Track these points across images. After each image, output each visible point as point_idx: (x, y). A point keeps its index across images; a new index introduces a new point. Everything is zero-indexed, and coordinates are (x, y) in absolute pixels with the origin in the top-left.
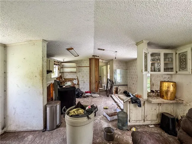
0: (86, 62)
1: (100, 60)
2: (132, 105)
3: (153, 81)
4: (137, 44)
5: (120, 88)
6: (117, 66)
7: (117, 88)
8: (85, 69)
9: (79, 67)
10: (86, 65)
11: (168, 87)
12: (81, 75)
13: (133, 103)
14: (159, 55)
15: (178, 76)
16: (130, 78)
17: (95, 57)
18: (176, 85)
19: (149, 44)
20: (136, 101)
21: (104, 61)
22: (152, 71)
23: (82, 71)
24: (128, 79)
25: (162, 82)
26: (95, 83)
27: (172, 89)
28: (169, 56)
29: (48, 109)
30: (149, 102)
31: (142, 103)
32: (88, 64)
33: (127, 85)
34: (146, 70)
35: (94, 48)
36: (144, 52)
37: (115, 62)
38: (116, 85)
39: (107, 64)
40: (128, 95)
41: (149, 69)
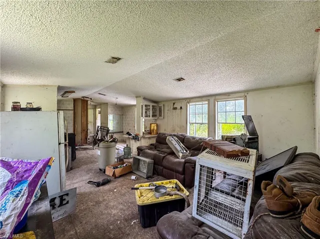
1: (89, 102)
2: (133, 141)
3: (146, 125)
4: (137, 97)
6: (112, 110)
8: (66, 114)
10: (67, 107)
11: (154, 127)
13: (134, 139)
14: (149, 106)
15: (159, 120)
16: (127, 124)
17: (85, 99)
18: (157, 126)
19: (144, 98)
20: (136, 138)
21: (92, 103)
24: (124, 125)
25: (151, 124)
26: (82, 133)
27: (155, 128)
28: (155, 107)
30: (143, 137)
31: (140, 138)
33: (123, 132)
34: (142, 116)
35: (95, 92)
36: (141, 104)
37: (111, 106)
38: (111, 133)
39: (95, 107)
40: (130, 135)
41: (144, 116)
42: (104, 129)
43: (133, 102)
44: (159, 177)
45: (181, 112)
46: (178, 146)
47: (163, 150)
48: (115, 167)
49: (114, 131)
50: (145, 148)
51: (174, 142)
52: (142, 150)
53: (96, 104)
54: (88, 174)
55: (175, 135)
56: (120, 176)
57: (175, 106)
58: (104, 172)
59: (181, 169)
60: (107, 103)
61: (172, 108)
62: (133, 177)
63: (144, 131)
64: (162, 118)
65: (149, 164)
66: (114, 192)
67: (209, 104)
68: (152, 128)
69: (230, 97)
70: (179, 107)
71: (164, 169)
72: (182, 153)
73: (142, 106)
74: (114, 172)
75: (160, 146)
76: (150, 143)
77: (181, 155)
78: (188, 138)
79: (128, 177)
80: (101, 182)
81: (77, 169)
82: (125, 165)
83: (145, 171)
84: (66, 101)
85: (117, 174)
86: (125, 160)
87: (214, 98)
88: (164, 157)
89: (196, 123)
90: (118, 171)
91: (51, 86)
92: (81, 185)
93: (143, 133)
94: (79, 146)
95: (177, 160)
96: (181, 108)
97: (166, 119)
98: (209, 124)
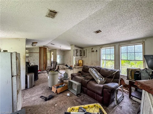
0: (37, 50)
1: (47, 49)
2: (69, 69)
3: (76, 61)
4: (71, 45)
5: (60, 66)
6: (59, 53)
7: (59, 66)
8: (36, 55)
9: (31, 53)
10: (36, 51)
12: (32, 59)
13: (70, 69)
14: (78, 50)
15: (83, 58)
16: (66, 60)
17: (45, 47)
18: (83, 61)
19: (75, 46)
20: (71, 68)
21: (49, 49)
22: (76, 56)
23: (34, 55)
24: (65, 60)
25: (79, 60)
26: (43, 64)
27: (81, 62)
28: (81, 51)
29: (28, 77)
30: (75, 68)
31: (73, 68)
32: (38, 51)
33: (64, 64)
34: (74, 56)
35: (49, 43)
36: (74, 49)
37: (58, 51)
38: (58, 65)
39: (50, 51)
40: (67, 66)
41: (75, 55)
42: (55, 63)
43: (69, 48)
44: (85, 95)
45: (96, 53)
46: (97, 75)
47: (87, 77)
48: (58, 87)
49: (60, 64)
50: (75, 75)
51: (94, 72)
52: (74, 76)
53: (51, 50)
54: (42, 90)
55: (94, 67)
56: (60, 93)
57: (93, 50)
58: (51, 89)
59: (100, 92)
60: (56, 49)
61: (91, 51)
62: (68, 94)
63: (75, 64)
64: (85, 57)
65: (78, 86)
66: (55, 106)
67: (115, 48)
68: (80, 62)
69: (131, 43)
70: (95, 51)
71: (88, 90)
72: (100, 80)
73: (74, 50)
74: (57, 90)
75: (85, 73)
76: (79, 71)
77: (99, 81)
78: (103, 70)
79: (65, 94)
80: (48, 97)
81: (37, 86)
82: (63, 85)
83: (76, 90)
84: (36, 48)
85: (58, 92)
86: (64, 81)
87: (118, 44)
88: (88, 82)
89: (106, 60)
90: (59, 90)
91: (22, 39)
92: (36, 99)
93: (75, 65)
94: (42, 71)
95: (97, 85)
96: (97, 51)
97: (87, 58)
98: (115, 60)
